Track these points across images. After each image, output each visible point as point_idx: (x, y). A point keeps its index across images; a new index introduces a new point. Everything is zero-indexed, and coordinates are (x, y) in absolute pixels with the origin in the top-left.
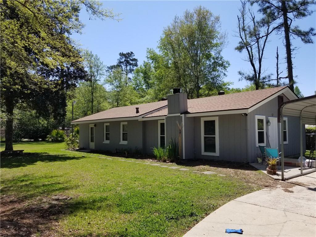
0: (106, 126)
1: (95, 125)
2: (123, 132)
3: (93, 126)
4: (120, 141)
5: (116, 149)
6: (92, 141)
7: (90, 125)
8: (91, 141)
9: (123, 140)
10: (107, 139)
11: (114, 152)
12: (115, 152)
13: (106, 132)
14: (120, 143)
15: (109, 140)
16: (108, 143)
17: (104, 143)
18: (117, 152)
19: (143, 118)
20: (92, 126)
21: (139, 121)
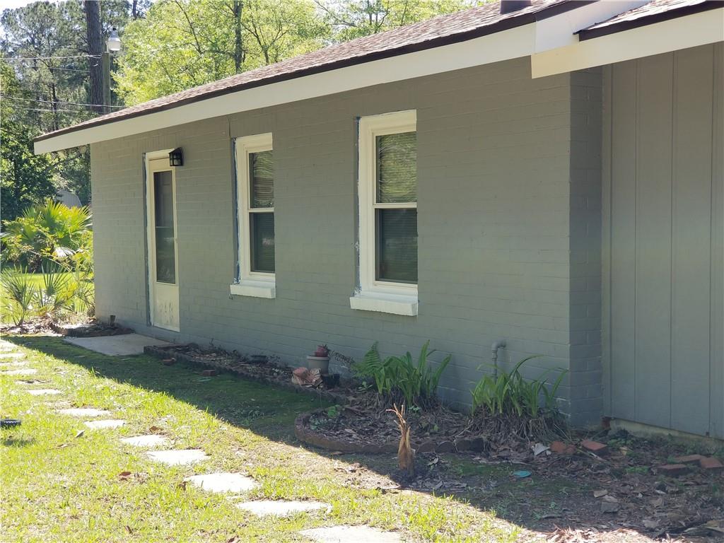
0: (253, 158)
1: (178, 156)
2: (379, 201)
3: (165, 166)
4: (357, 284)
5: (324, 353)
6: (165, 273)
7: (149, 155)
8: (160, 278)
9: (384, 272)
10: (262, 262)
11: (304, 377)
12: (315, 374)
13: (254, 204)
14: (356, 303)
15: (270, 269)
16: (268, 294)
17: (235, 289)
18: (330, 381)
19: (584, 34)
20: (158, 160)
21: (536, 73)
